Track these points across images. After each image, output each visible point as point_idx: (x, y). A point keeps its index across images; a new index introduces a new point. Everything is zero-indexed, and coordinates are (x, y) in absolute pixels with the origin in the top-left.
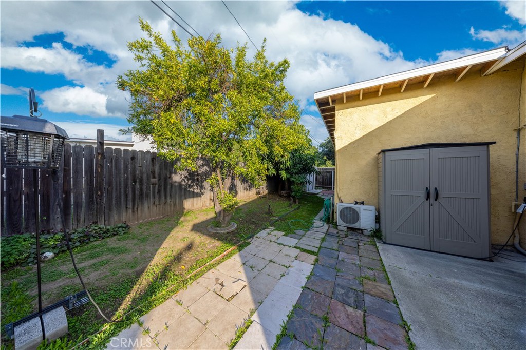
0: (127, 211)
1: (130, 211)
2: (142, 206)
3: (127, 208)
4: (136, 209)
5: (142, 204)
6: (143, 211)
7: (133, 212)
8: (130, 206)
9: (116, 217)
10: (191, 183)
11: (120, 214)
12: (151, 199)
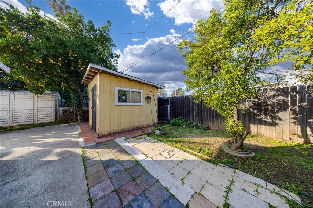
0: (210, 122)
1: (212, 122)
2: (217, 121)
3: (210, 120)
4: (214, 122)
5: (217, 120)
6: (218, 123)
7: (213, 123)
8: (212, 119)
9: (206, 123)
10: (258, 112)
11: (208, 122)
12: (222, 119)
